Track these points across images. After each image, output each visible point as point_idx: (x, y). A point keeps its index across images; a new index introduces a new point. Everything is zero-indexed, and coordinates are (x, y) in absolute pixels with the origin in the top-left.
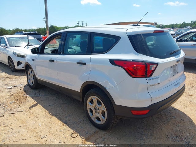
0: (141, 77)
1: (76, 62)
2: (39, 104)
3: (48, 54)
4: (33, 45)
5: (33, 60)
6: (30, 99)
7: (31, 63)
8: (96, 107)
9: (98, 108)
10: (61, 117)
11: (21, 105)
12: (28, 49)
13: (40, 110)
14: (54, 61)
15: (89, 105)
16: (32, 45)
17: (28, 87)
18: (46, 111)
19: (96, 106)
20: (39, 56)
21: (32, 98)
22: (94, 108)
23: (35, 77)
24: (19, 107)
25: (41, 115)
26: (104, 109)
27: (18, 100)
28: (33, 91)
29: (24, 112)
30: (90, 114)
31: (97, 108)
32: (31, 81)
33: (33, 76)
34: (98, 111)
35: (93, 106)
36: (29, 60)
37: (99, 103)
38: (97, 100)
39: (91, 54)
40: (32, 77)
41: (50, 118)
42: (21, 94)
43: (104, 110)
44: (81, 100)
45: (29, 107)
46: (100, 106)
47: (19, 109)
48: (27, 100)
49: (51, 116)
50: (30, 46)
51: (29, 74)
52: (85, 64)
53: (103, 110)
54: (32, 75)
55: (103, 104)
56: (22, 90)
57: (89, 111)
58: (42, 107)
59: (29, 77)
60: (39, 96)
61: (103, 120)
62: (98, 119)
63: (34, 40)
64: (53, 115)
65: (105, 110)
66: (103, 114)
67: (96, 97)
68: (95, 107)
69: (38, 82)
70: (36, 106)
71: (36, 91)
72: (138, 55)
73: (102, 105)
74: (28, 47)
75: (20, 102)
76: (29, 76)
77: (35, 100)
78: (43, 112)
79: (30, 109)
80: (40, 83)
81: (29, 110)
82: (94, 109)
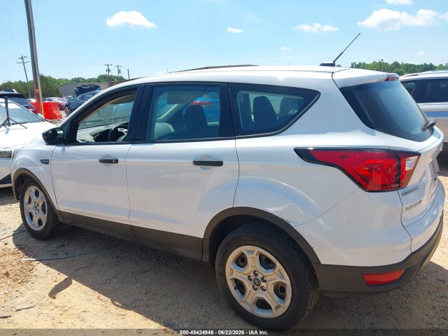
0: (379, 189)
1: (191, 161)
2: (74, 281)
3: (88, 143)
4: (20, 124)
5: (45, 162)
6: (41, 268)
7: (38, 171)
8: (256, 275)
9: (263, 278)
10: (149, 310)
11: (23, 288)
12: (7, 133)
13: (83, 296)
14: (117, 161)
15: (232, 270)
16: (17, 123)
17: (26, 234)
18: (103, 297)
19: (255, 272)
20: (64, 150)
21: (48, 265)
22: (249, 277)
23: (49, 207)
24: (18, 294)
25: (91, 310)
26: (282, 277)
27: (7, 274)
28: (44, 244)
29: (37, 307)
30: (236, 294)
31: (260, 277)
32: (36, 220)
33: (43, 205)
34: (263, 284)
35: (246, 272)
36: (30, 163)
37: (267, 263)
38: (258, 257)
39: (235, 139)
40: (40, 208)
41: (120, 317)
42: (11, 257)
43: (283, 281)
44: (206, 258)
45: (49, 291)
46: (270, 272)
47: (20, 302)
48: (35, 273)
49: (123, 311)
50: (12, 127)
51: (26, 200)
52: (220, 164)
53: (279, 280)
54: (40, 200)
55: (278, 265)
56: (12, 246)
57: (231, 286)
58: (88, 289)
59: (29, 208)
60: (65, 256)
61: (278, 307)
62: (262, 304)
63: (17, 109)
64: (126, 306)
65: (287, 281)
66: (280, 290)
67: (257, 250)
68: (252, 275)
69: (60, 219)
70: (67, 286)
71: (54, 245)
72: (374, 135)
73: (277, 269)
74: (9, 130)
75: (15, 281)
76: (26, 205)
77: (58, 270)
78: (94, 301)
79: (54, 298)
80: (67, 221)
81: (51, 299)
82: (251, 280)
